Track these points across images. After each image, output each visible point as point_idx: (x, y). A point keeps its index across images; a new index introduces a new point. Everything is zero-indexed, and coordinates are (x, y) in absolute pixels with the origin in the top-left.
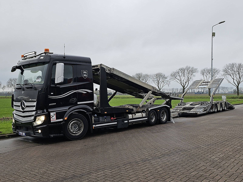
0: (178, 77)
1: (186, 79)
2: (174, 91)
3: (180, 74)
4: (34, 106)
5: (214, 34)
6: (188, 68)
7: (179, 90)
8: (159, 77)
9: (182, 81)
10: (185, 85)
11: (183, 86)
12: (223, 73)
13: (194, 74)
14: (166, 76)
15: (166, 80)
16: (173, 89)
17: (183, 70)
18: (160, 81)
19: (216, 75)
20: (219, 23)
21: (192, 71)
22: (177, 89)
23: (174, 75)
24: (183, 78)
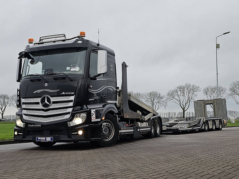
0: (176, 97)
1: (186, 100)
2: (171, 116)
3: (179, 93)
4: (71, 101)
5: (218, 46)
6: (188, 86)
7: (177, 115)
8: (154, 96)
9: (181, 102)
10: (185, 106)
11: (182, 108)
12: (230, 92)
13: (195, 93)
14: (162, 95)
15: (162, 100)
16: (169, 113)
17: (182, 89)
18: (154, 102)
19: (222, 95)
20: (224, 34)
21: (193, 89)
22: (175, 114)
23: (171, 95)
24: (182, 98)
